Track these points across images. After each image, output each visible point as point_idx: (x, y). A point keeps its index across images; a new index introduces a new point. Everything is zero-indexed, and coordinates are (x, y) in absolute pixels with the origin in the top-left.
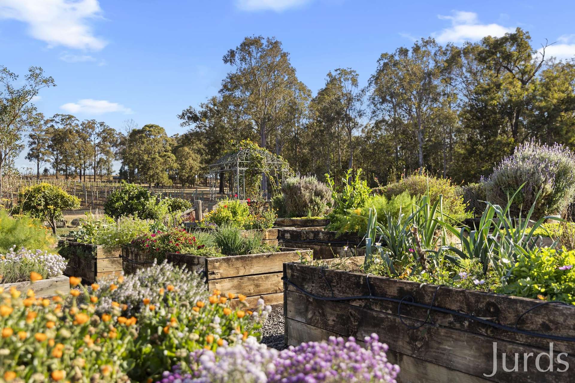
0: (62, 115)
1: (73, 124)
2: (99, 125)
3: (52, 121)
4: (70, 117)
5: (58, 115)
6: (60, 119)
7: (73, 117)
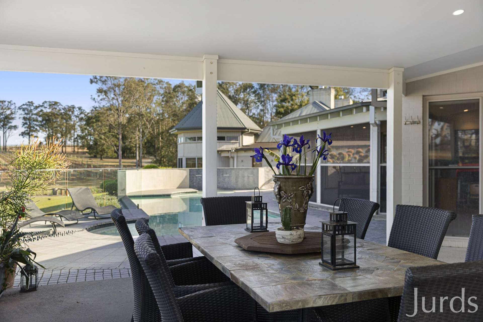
0: (50, 102)
1: (58, 109)
2: (77, 109)
3: (42, 106)
4: (56, 103)
5: (46, 102)
6: (48, 105)
7: (58, 103)
